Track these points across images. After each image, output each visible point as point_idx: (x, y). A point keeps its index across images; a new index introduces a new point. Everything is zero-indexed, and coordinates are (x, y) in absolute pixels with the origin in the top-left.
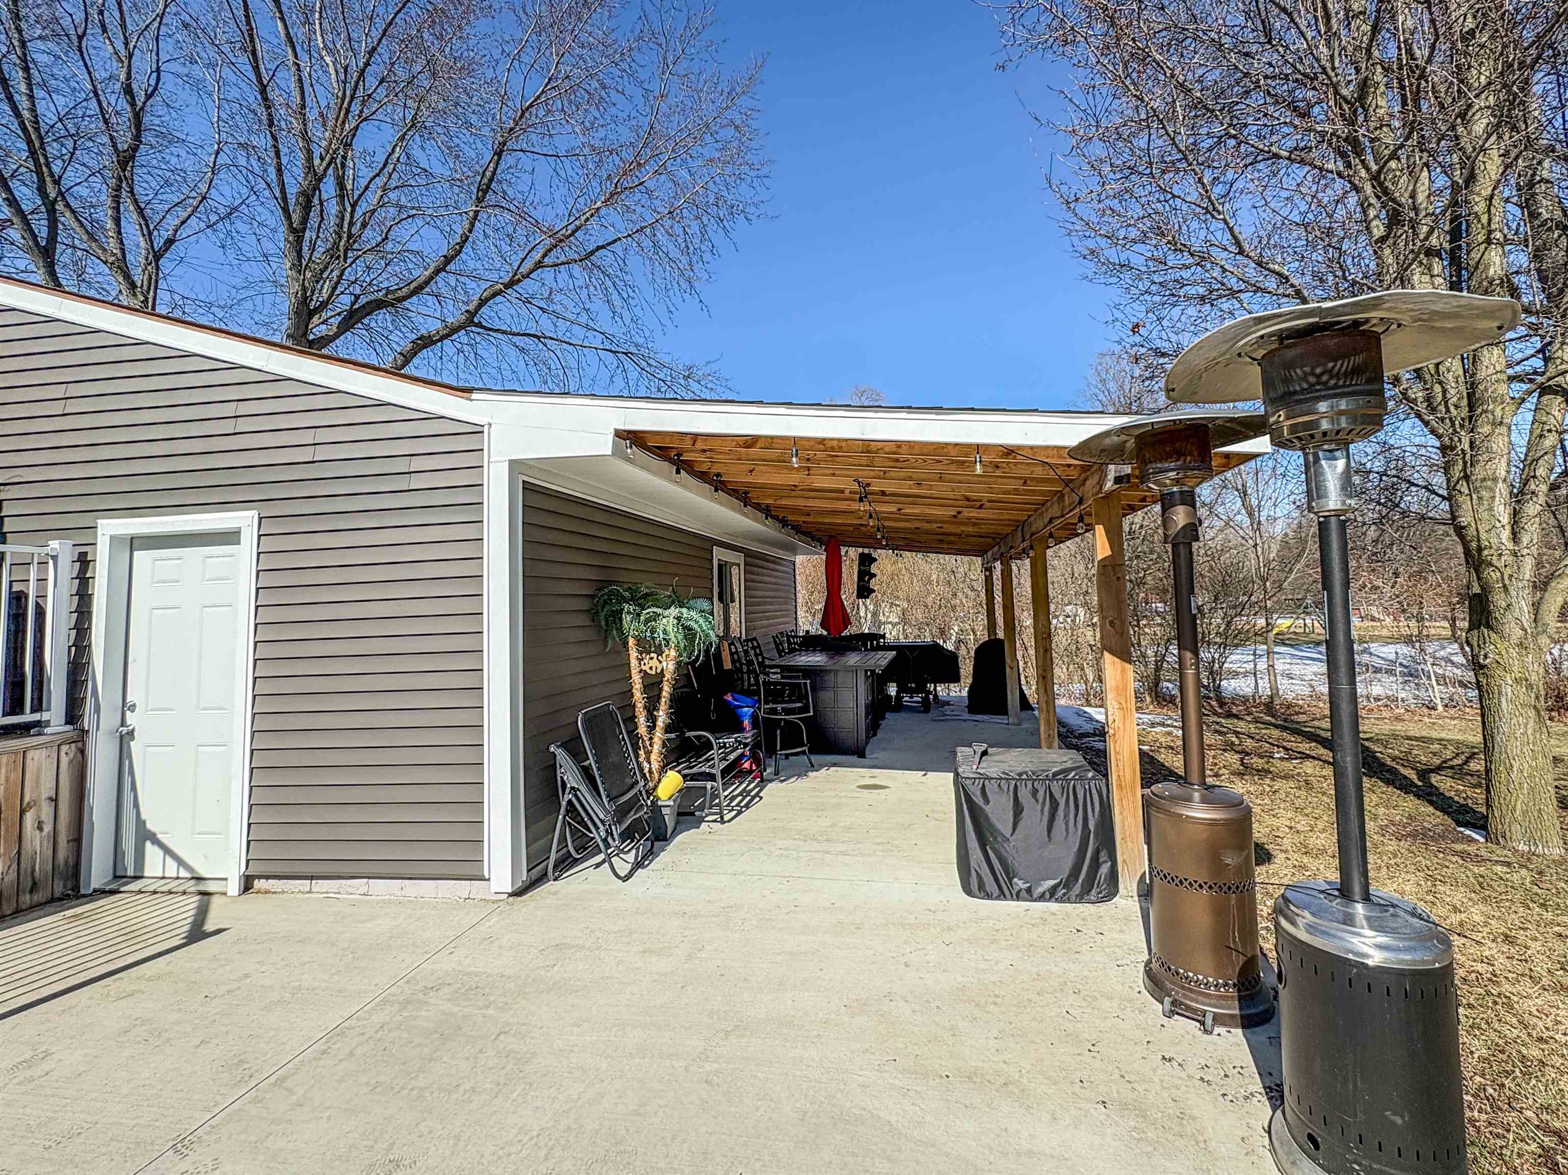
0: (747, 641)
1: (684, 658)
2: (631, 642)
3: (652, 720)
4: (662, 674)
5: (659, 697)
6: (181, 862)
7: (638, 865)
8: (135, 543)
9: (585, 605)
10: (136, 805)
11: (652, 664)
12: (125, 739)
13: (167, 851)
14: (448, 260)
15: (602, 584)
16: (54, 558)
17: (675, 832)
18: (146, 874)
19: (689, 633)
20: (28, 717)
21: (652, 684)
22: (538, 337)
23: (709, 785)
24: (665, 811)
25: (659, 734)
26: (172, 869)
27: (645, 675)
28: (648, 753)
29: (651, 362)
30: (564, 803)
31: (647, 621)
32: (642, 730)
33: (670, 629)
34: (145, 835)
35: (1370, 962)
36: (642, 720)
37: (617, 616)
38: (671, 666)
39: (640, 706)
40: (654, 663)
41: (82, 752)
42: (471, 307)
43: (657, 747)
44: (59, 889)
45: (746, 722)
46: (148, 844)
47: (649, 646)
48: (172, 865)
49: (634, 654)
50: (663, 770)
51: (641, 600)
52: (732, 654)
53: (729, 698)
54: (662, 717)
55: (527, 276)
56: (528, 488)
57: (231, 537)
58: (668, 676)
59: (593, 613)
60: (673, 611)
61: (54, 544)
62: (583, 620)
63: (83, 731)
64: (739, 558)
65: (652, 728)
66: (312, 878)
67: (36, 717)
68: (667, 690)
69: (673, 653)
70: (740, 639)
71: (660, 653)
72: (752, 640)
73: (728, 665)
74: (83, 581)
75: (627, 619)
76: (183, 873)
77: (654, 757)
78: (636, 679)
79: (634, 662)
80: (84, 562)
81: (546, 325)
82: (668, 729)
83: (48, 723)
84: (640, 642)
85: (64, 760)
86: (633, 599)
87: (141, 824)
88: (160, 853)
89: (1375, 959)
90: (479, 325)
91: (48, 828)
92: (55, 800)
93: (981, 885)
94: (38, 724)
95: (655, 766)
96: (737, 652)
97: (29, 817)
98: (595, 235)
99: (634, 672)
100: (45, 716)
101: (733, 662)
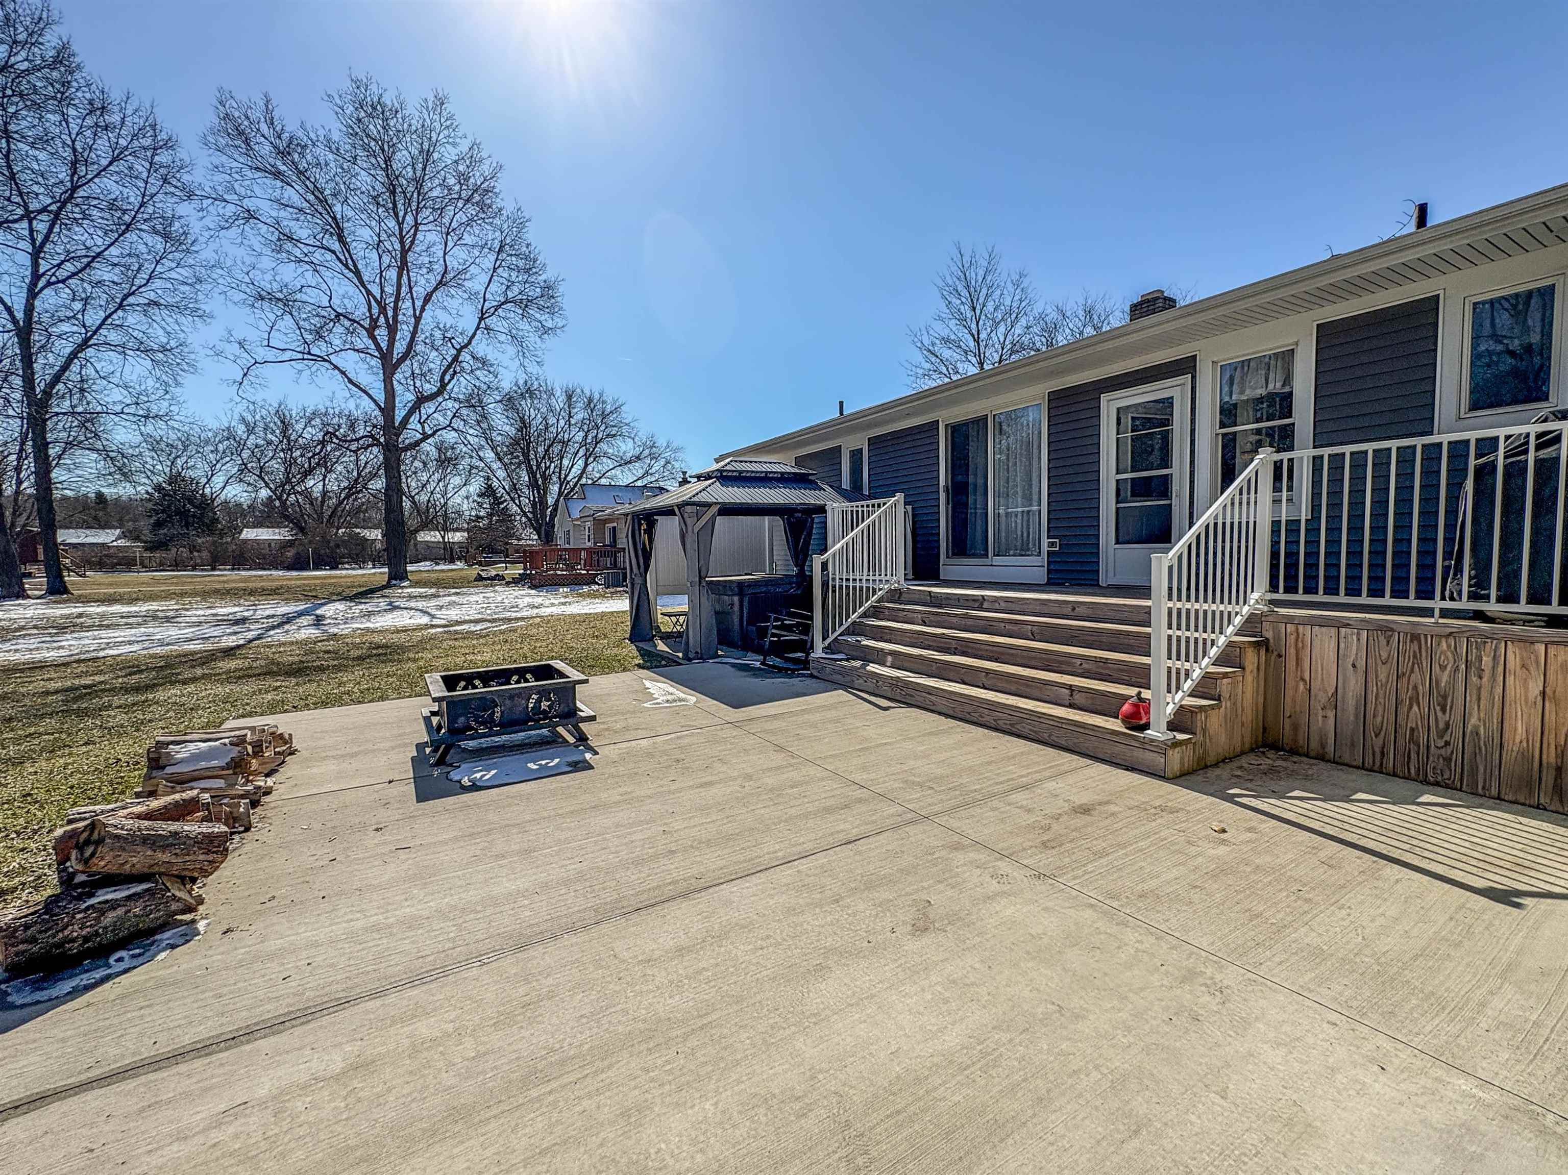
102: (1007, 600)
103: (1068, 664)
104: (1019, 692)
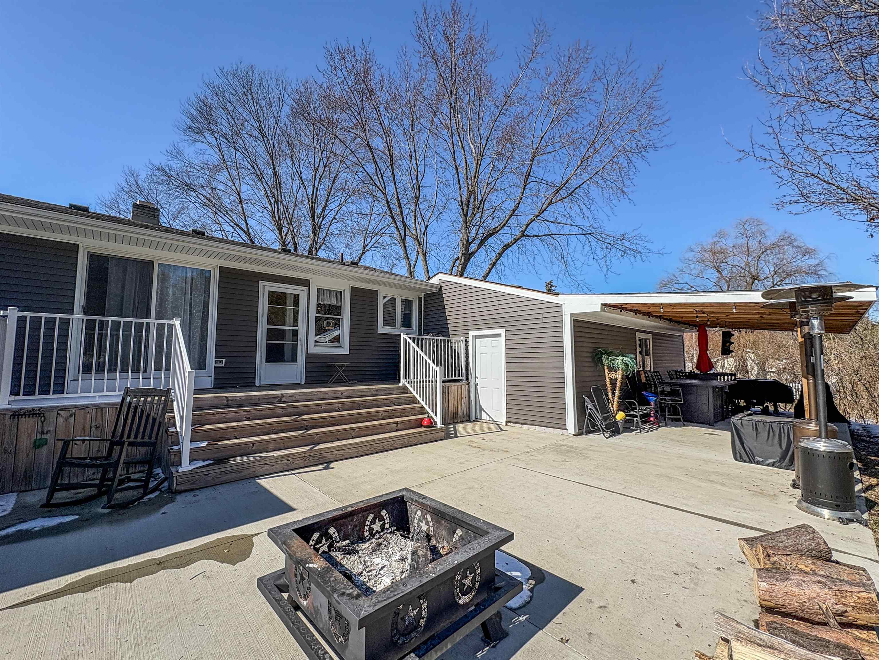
0: (654, 372)
1: (625, 374)
2: (606, 367)
3: (613, 394)
4: (617, 379)
5: (616, 387)
6: (490, 417)
7: (610, 436)
8: (476, 337)
9: (590, 355)
10: (479, 401)
11: (613, 375)
12: (476, 385)
13: (487, 414)
14: (514, 211)
15: (595, 348)
16: (463, 341)
17: (622, 432)
18: (482, 418)
19: (627, 365)
21: (613, 382)
22: (550, 235)
23: (635, 419)
24: (619, 424)
25: (616, 398)
26: (488, 418)
27: (611, 379)
28: (613, 405)
29: (603, 236)
30: (587, 413)
31: (611, 361)
32: (610, 397)
33: (619, 363)
34: (481, 409)
35: (821, 450)
36: (610, 393)
37: (600, 359)
38: (620, 376)
39: (609, 389)
40: (614, 375)
41: (469, 387)
42: (523, 229)
43: (615, 403)
44: (467, 419)
45: (652, 403)
46: (482, 411)
47: (612, 369)
48: (488, 417)
49: (606, 371)
50: (618, 411)
51: (609, 354)
52: (646, 377)
53: (644, 393)
54: (617, 393)
55: (545, 210)
56: (575, 321)
57: (499, 335)
58: (619, 379)
59: (593, 358)
60: (621, 358)
61: (462, 338)
62: (590, 360)
63: (469, 382)
64: (650, 337)
65: (613, 397)
66: (521, 424)
67: (461, 378)
68: (618, 384)
69: (620, 372)
70: (650, 371)
71: (616, 371)
72: (656, 372)
73: (644, 380)
74: (467, 346)
75: (604, 360)
76: (490, 419)
77: (614, 406)
78: (608, 380)
79: (607, 374)
80: (466, 342)
81: (553, 229)
82: (619, 397)
83: (463, 380)
84: (608, 368)
85: (467, 389)
86: (606, 354)
87: (480, 406)
88: (485, 414)
89: (823, 449)
90: (527, 235)
91: (465, 404)
92: (466, 398)
93: (741, 457)
94: (461, 380)
95: (615, 409)
96: (648, 376)
97: (463, 400)
98: (575, 183)
99: (607, 377)
100: (463, 378)
101: (647, 380)
102: (300, 394)
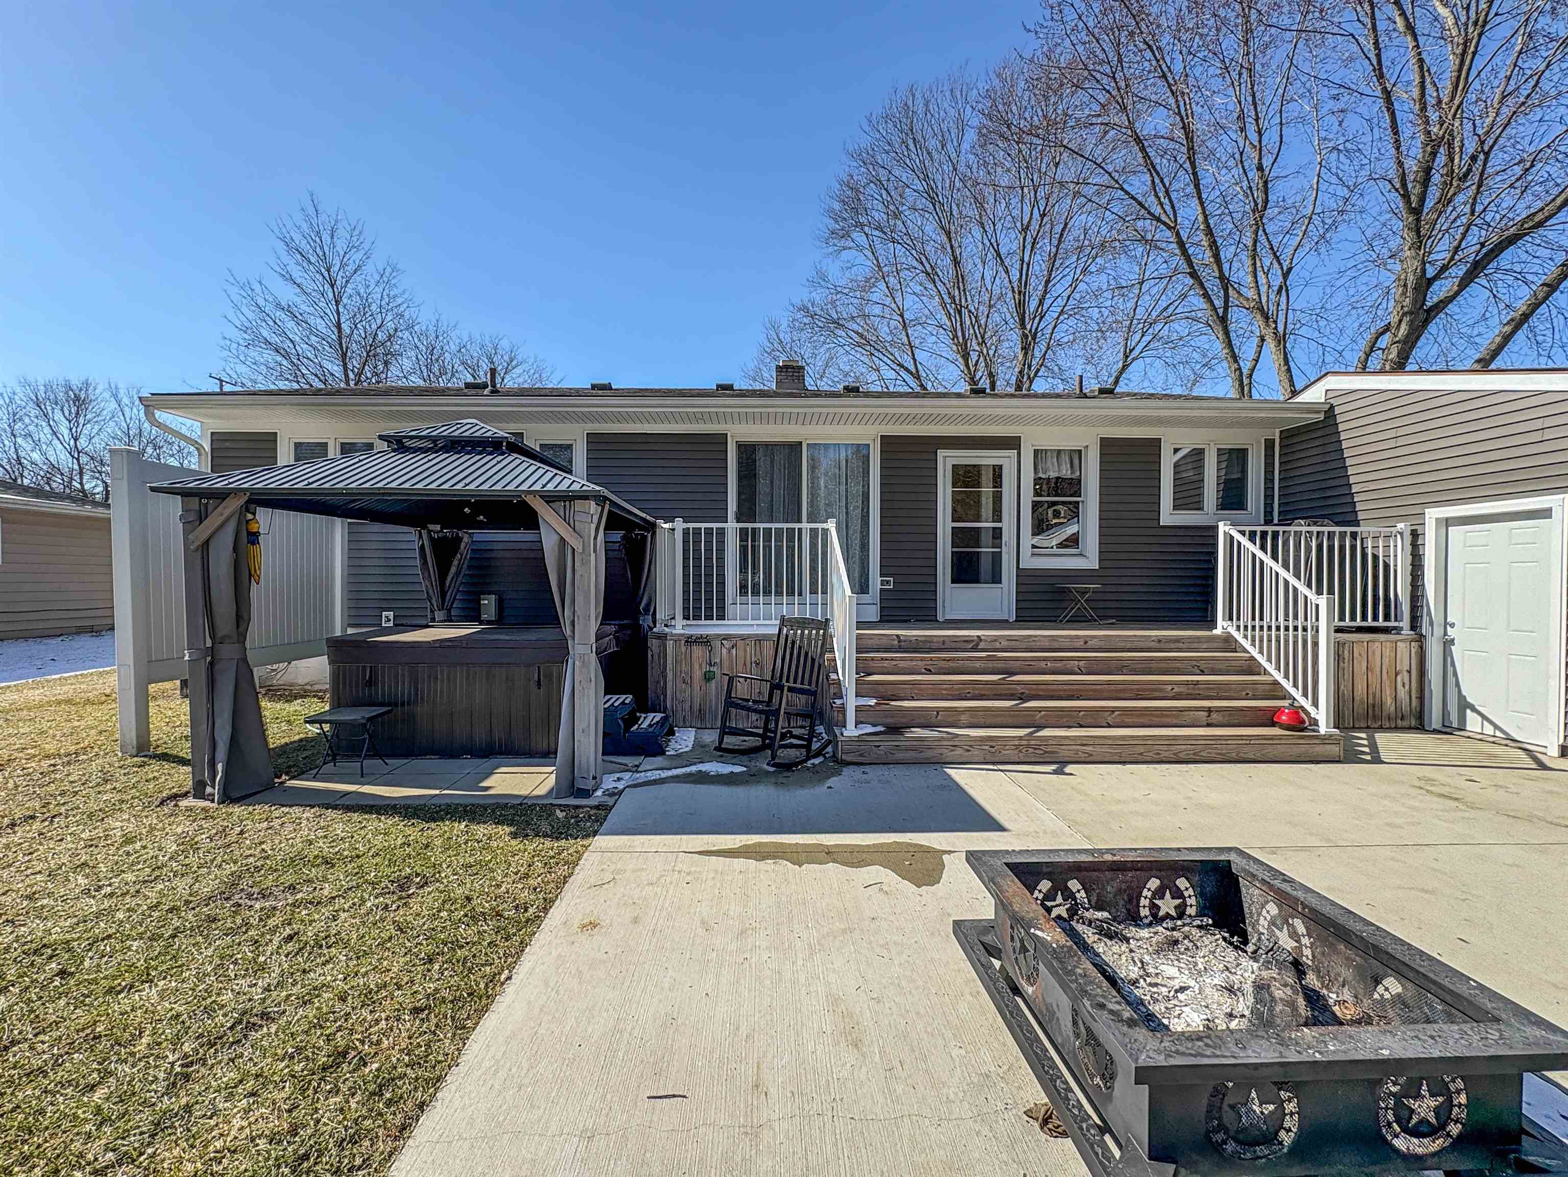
6: (1497, 727)
8: (1448, 522)
10: (1458, 685)
12: (1448, 644)
13: (1484, 717)
16: (1401, 534)
18: (1468, 728)
20: (1392, 624)
26: (1490, 731)
34: (1464, 705)
41: (1421, 647)
44: (1413, 723)
46: (1468, 711)
48: (1489, 727)
61: (1401, 526)
63: (1421, 635)
67: (1396, 624)
74: (1416, 546)
76: (1498, 734)
80: (1415, 535)
83: (1402, 629)
85: (1413, 651)
87: (1461, 698)
88: (1479, 719)
91: (1407, 687)
92: (1409, 672)
94: (1395, 628)
97: (1399, 678)
100: (1401, 624)
102: (1010, 639)
103: (1162, 690)
104: (1153, 723)
